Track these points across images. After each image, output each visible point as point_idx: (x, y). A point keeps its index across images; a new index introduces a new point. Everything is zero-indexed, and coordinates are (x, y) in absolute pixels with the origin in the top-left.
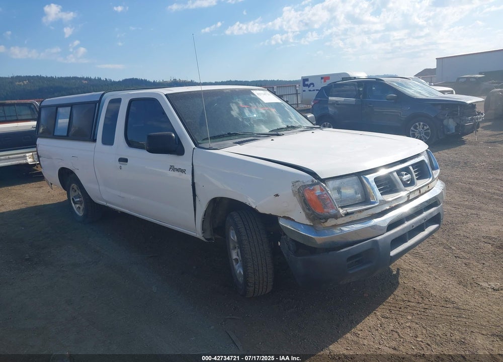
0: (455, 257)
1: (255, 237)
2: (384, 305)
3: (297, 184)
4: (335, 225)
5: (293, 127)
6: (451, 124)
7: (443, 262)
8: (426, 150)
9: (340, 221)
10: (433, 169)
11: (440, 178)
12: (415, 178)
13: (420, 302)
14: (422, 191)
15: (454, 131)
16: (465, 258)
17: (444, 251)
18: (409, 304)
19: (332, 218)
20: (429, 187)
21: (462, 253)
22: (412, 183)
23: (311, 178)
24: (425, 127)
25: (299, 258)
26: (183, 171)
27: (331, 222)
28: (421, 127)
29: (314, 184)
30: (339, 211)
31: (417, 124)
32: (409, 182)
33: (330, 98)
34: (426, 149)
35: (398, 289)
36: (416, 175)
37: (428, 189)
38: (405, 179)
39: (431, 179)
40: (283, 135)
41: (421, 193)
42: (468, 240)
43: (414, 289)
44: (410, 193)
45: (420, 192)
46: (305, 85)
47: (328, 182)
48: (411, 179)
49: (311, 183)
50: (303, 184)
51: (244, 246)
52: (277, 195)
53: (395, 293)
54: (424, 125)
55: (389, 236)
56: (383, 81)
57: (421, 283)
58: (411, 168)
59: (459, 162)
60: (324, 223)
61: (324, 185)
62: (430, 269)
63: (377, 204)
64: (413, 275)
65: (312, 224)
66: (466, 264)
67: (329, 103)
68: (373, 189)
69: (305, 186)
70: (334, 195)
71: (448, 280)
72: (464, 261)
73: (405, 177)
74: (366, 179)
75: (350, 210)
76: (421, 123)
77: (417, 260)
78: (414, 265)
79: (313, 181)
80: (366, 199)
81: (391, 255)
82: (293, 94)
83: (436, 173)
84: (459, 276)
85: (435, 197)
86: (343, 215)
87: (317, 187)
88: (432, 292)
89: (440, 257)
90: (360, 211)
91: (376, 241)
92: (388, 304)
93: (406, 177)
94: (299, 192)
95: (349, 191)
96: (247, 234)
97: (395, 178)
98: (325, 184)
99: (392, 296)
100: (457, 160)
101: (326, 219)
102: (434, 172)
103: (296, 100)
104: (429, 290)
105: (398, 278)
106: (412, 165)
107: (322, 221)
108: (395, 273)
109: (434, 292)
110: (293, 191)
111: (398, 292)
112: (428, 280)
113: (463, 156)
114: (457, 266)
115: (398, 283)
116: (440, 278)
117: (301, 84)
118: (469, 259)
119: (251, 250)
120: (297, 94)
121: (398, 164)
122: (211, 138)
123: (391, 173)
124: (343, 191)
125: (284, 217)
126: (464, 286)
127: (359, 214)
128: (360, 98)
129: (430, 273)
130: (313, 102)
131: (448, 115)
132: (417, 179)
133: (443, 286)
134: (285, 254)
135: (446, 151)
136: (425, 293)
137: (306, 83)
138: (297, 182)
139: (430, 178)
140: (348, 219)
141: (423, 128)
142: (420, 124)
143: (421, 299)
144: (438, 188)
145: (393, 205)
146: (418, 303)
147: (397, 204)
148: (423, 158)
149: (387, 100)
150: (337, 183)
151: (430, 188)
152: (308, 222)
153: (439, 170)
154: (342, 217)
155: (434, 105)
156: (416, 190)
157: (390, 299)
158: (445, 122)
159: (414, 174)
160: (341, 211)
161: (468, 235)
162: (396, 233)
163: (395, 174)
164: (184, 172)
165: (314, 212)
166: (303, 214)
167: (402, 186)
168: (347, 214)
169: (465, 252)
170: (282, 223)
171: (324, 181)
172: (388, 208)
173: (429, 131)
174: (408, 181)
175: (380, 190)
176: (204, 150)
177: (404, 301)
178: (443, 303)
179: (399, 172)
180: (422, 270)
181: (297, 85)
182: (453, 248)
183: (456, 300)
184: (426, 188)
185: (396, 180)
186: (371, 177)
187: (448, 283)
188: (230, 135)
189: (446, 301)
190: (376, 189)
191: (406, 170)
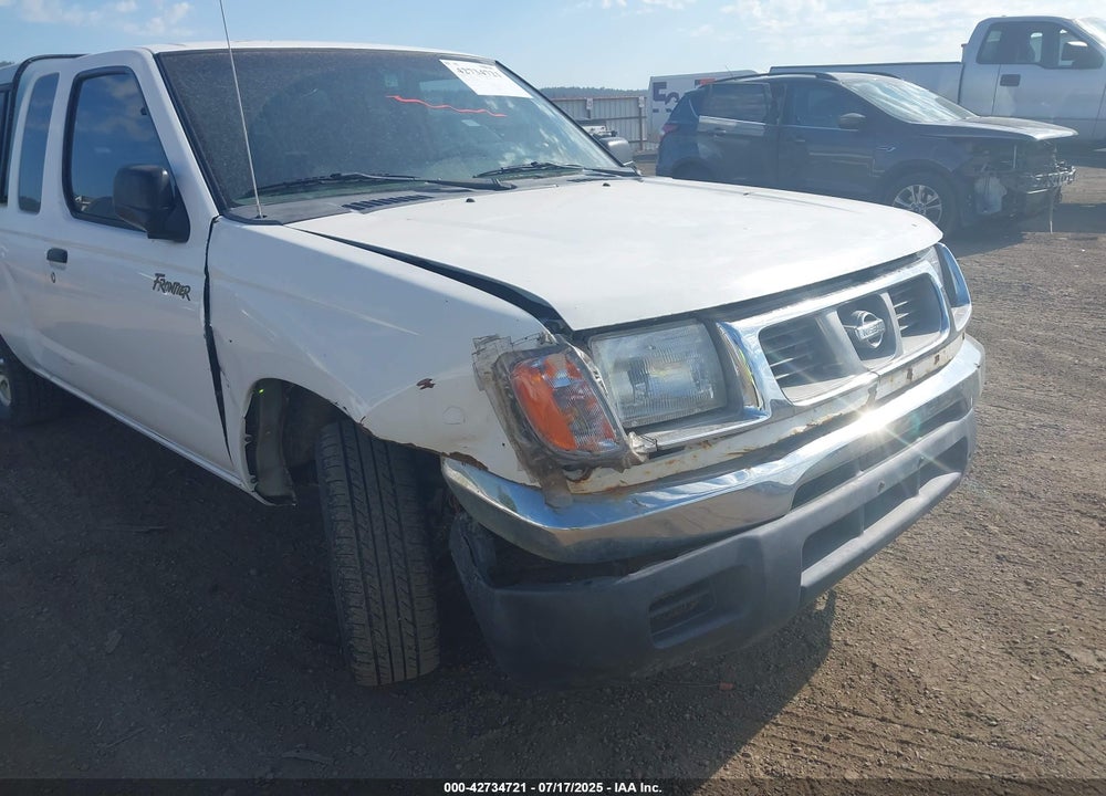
0: (998, 557)
1: (376, 512)
2: (777, 725)
3: (490, 346)
4: (618, 488)
5: (554, 170)
6: (994, 189)
7: (962, 574)
8: (935, 245)
9: (633, 476)
10: (955, 301)
11: (972, 330)
12: (898, 329)
13: (889, 716)
14: (918, 371)
15: (998, 208)
16: (1024, 562)
17: (965, 537)
18: (853, 721)
19: (604, 466)
20: (937, 358)
21: (1017, 546)
22: (887, 346)
23: (535, 326)
24: (929, 197)
25: (498, 592)
26: (183, 291)
27: (602, 480)
28: (919, 196)
29: (544, 350)
30: (627, 447)
31: (911, 189)
32: (876, 345)
33: (703, 119)
34: (936, 242)
35: (824, 668)
36: (901, 322)
37: (936, 367)
38: (865, 333)
39: (945, 335)
40: (514, 187)
41: (914, 378)
42: (1033, 505)
43: (874, 665)
44: (880, 378)
45: (910, 375)
46: (657, 97)
47: (597, 344)
48: (885, 334)
49: (533, 345)
50: (510, 350)
51: (338, 542)
52: (427, 384)
53: (814, 680)
54: (927, 192)
55: (800, 523)
56: (835, 79)
57: (894, 647)
58: (886, 297)
59: (1009, 285)
60: (577, 481)
61: (579, 353)
62: (923, 596)
63: (764, 418)
64: (874, 617)
65: (537, 484)
66: (1028, 584)
67: (700, 129)
68: (753, 366)
69: (517, 359)
70: (614, 389)
71: (977, 638)
72: (1024, 571)
73: (866, 326)
74: (732, 331)
75: (667, 438)
76: (921, 187)
77: (888, 567)
78: (878, 582)
79: (541, 339)
80: (729, 399)
81: (802, 584)
82: (631, 118)
83: (962, 316)
84: (1008, 624)
85: (955, 392)
86: (642, 459)
87: (556, 359)
88: (927, 679)
89: (955, 557)
90: (705, 443)
91: (755, 542)
92: (787, 723)
93: (867, 329)
94: (496, 377)
95: (673, 374)
96: (352, 502)
97: (831, 330)
98: (587, 350)
99: (806, 692)
100: (1002, 279)
101: (587, 468)
102: (955, 311)
103: (638, 133)
104: (917, 673)
105: (828, 627)
106: (890, 290)
107: (573, 475)
108: (821, 607)
109: (933, 681)
110: (476, 370)
111: (825, 677)
112: (918, 634)
113: (1019, 269)
114: (1003, 589)
115: (827, 643)
116: (950, 630)
117: (650, 96)
118: (1036, 567)
119: (360, 554)
120: (640, 118)
121: (846, 286)
122: (264, 191)
123: (820, 313)
124: (653, 373)
125: (456, 456)
126: (1025, 661)
127: (700, 452)
128: (776, 123)
129: (923, 610)
130: (663, 129)
131: (986, 169)
132: (905, 333)
133: (961, 660)
134: (461, 574)
135: (977, 257)
136: (905, 685)
137: (661, 92)
138: (491, 339)
139: (943, 329)
140: (661, 468)
141: (924, 200)
142: (916, 190)
143: (891, 706)
144: (965, 361)
145: (820, 421)
146: (883, 720)
147: (831, 415)
148: (927, 267)
149: (840, 126)
150: (629, 346)
151: (941, 363)
152: (524, 477)
153: (969, 308)
154: (639, 463)
155: (956, 141)
156: (897, 369)
157: (797, 703)
158: (979, 185)
159: (895, 318)
160: (635, 443)
161: (1033, 488)
162: (823, 510)
163: (834, 317)
164: (186, 293)
165: (543, 446)
166: (510, 451)
167: (853, 355)
168: (657, 453)
169: (1023, 542)
170: (452, 473)
171: (583, 338)
172: (801, 429)
173: (939, 207)
174: (874, 339)
175: (775, 371)
176: (238, 225)
177: (839, 710)
178: (958, 720)
179: (845, 311)
180: (899, 598)
181: (642, 98)
182: (992, 528)
183: (1000, 712)
184: (929, 363)
185: (835, 337)
186: (749, 328)
187: (976, 648)
188: (340, 182)
189: (969, 715)
190: (764, 368)
191: (871, 303)
